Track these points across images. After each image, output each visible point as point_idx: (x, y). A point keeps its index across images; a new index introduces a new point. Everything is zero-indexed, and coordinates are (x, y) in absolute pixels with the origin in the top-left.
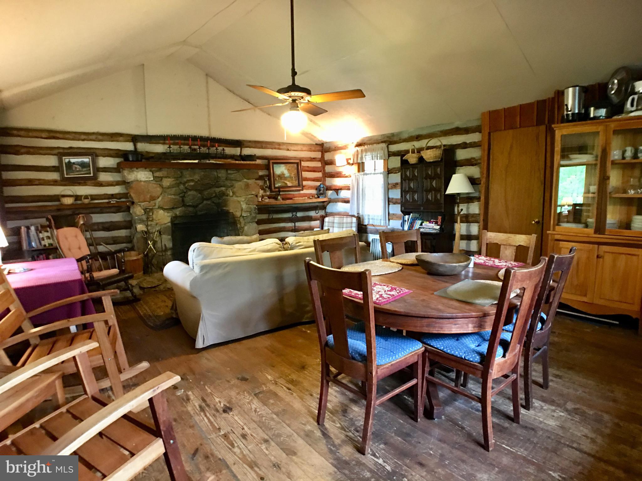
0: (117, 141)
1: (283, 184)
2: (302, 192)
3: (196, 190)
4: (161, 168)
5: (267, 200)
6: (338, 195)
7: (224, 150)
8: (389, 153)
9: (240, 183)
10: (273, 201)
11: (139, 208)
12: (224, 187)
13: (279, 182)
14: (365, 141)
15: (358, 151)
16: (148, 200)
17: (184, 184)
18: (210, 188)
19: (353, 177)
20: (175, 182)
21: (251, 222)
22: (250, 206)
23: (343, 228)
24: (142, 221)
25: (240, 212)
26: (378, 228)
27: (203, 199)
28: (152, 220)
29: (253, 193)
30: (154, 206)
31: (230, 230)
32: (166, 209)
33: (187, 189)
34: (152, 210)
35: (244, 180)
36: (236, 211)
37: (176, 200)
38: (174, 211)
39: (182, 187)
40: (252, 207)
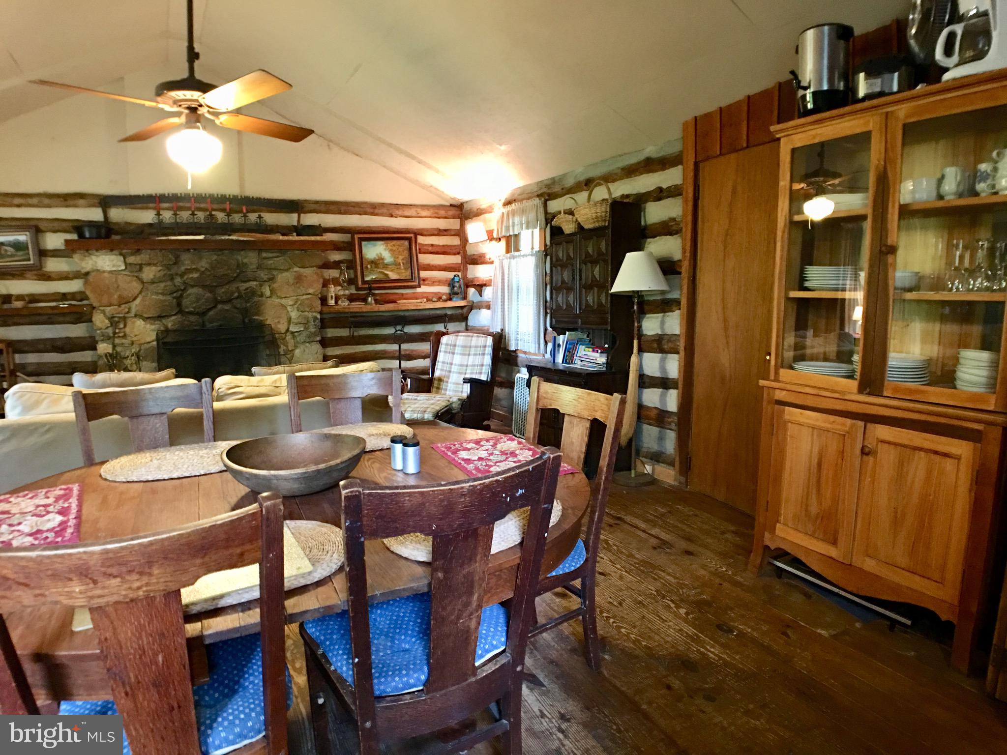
0: (75, 206)
1: (381, 277)
2: (419, 290)
3: (204, 287)
4: (138, 250)
5: (344, 304)
6: (481, 296)
7: (260, 217)
8: (548, 216)
9: (285, 274)
10: (357, 306)
11: (101, 316)
12: (255, 280)
13: (372, 272)
14: (516, 196)
15: (503, 213)
16: (115, 303)
17: (182, 276)
18: (229, 282)
19: (497, 263)
20: (162, 273)
21: (309, 343)
22: (306, 313)
23: (469, 355)
24: (107, 338)
25: (286, 324)
26: (532, 357)
27: (216, 302)
28: (125, 336)
29: (311, 291)
30: (128, 312)
31: (267, 355)
32: (149, 318)
33: (186, 286)
34: (124, 319)
35: (293, 268)
36: (279, 322)
37: (167, 303)
38: (164, 321)
39: (178, 281)
40: (310, 315)
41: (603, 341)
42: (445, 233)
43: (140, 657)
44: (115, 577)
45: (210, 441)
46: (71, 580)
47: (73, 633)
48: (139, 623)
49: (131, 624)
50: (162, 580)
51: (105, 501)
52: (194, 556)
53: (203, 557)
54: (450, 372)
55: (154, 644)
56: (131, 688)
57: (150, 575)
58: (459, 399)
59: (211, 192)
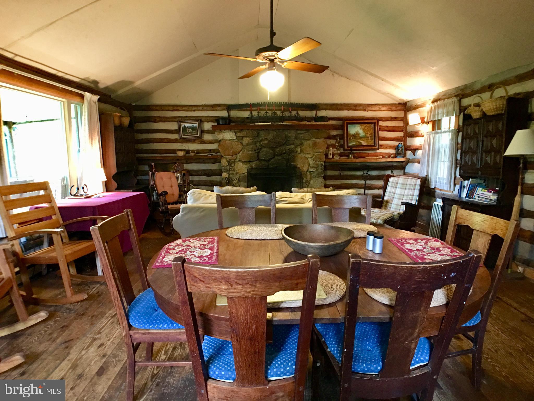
0: (216, 110)
1: (358, 144)
2: (378, 151)
3: (269, 148)
4: (242, 130)
5: (337, 158)
6: (414, 155)
7: (297, 113)
8: (461, 108)
9: (308, 142)
10: (344, 159)
11: (225, 160)
12: (293, 144)
13: (353, 141)
14: (440, 97)
15: (432, 107)
16: (231, 154)
18: (281, 145)
19: (426, 136)
20: (252, 140)
21: (318, 177)
22: (317, 162)
23: (405, 189)
24: (227, 171)
25: (307, 167)
26: (445, 193)
27: (275, 155)
28: (234, 170)
29: (321, 151)
30: (236, 159)
31: (297, 183)
32: (244, 162)
33: (262, 147)
34: (234, 162)
35: (312, 139)
36: (304, 166)
37: (253, 155)
38: (251, 164)
39: (258, 144)
40: (319, 163)
41: (495, 186)
42: (395, 119)
43: (246, 325)
44: (240, 285)
45: (273, 223)
46: (222, 283)
47: (216, 306)
48: (247, 309)
49: (244, 308)
50: (260, 290)
51: (228, 246)
52: (276, 281)
53: (280, 282)
54: (393, 198)
55: (252, 320)
56: (240, 338)
57: (255, 286)
58: (398, 214)
59: (275, 101)
